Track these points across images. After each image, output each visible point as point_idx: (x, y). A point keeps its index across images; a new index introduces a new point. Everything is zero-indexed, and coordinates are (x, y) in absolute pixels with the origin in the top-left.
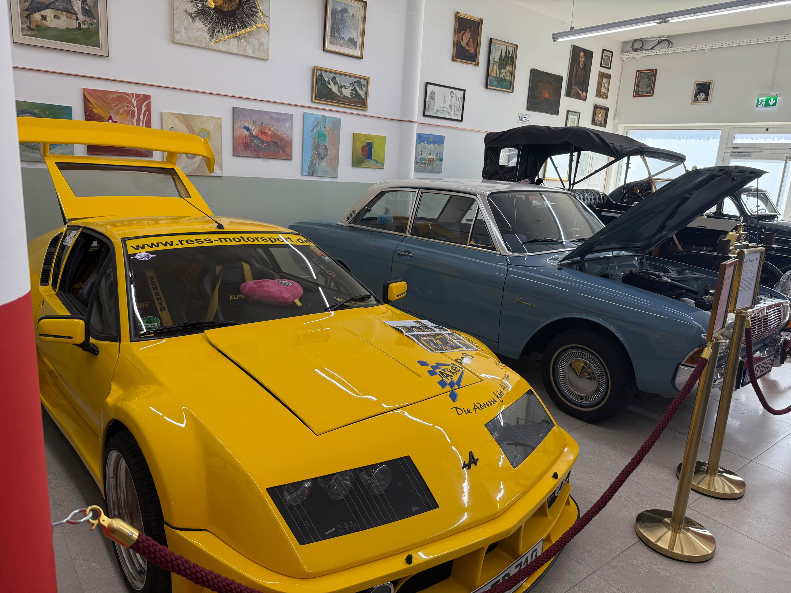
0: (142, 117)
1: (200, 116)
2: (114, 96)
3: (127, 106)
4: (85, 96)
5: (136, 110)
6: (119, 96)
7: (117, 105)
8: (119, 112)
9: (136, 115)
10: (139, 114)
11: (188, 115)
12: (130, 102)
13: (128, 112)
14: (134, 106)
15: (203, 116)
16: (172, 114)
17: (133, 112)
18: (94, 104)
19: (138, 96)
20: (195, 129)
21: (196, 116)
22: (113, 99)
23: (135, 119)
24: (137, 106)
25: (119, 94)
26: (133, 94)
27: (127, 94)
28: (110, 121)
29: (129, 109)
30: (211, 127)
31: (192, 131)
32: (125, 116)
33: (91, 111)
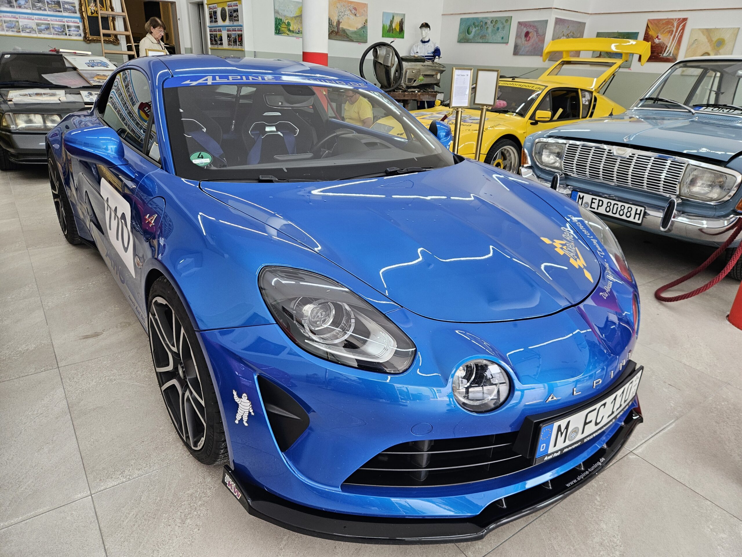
0: (677, 34)
1: (720, 29)
2: (664, 22)
3: (670, 28)
4: (647, 24)
5: (675, 30)
6: (667, 22)
7: (664, 27)
8: (664, 31)
9: (674, 33)
10: (676, 32)
11: (711, 29)
12: (673, 25)
13: (669, 32)
14: (674, 27)
15: (723, 28)
16: (699, 29)
17: (673, 31)
18: (651, 29)
19: (679, 19)
20: (713, 39)
21: (717, 29)
22: (663, 24)
23: (673, 36)
24: (677, 26)
25: (667, 20)
26: (676, 19)
27: (673, 19)
28: (657, 39)
29: (671, 29)
30: (727, 37)
31: (710, 40)
32: (667, 34)
33: (648, 33)
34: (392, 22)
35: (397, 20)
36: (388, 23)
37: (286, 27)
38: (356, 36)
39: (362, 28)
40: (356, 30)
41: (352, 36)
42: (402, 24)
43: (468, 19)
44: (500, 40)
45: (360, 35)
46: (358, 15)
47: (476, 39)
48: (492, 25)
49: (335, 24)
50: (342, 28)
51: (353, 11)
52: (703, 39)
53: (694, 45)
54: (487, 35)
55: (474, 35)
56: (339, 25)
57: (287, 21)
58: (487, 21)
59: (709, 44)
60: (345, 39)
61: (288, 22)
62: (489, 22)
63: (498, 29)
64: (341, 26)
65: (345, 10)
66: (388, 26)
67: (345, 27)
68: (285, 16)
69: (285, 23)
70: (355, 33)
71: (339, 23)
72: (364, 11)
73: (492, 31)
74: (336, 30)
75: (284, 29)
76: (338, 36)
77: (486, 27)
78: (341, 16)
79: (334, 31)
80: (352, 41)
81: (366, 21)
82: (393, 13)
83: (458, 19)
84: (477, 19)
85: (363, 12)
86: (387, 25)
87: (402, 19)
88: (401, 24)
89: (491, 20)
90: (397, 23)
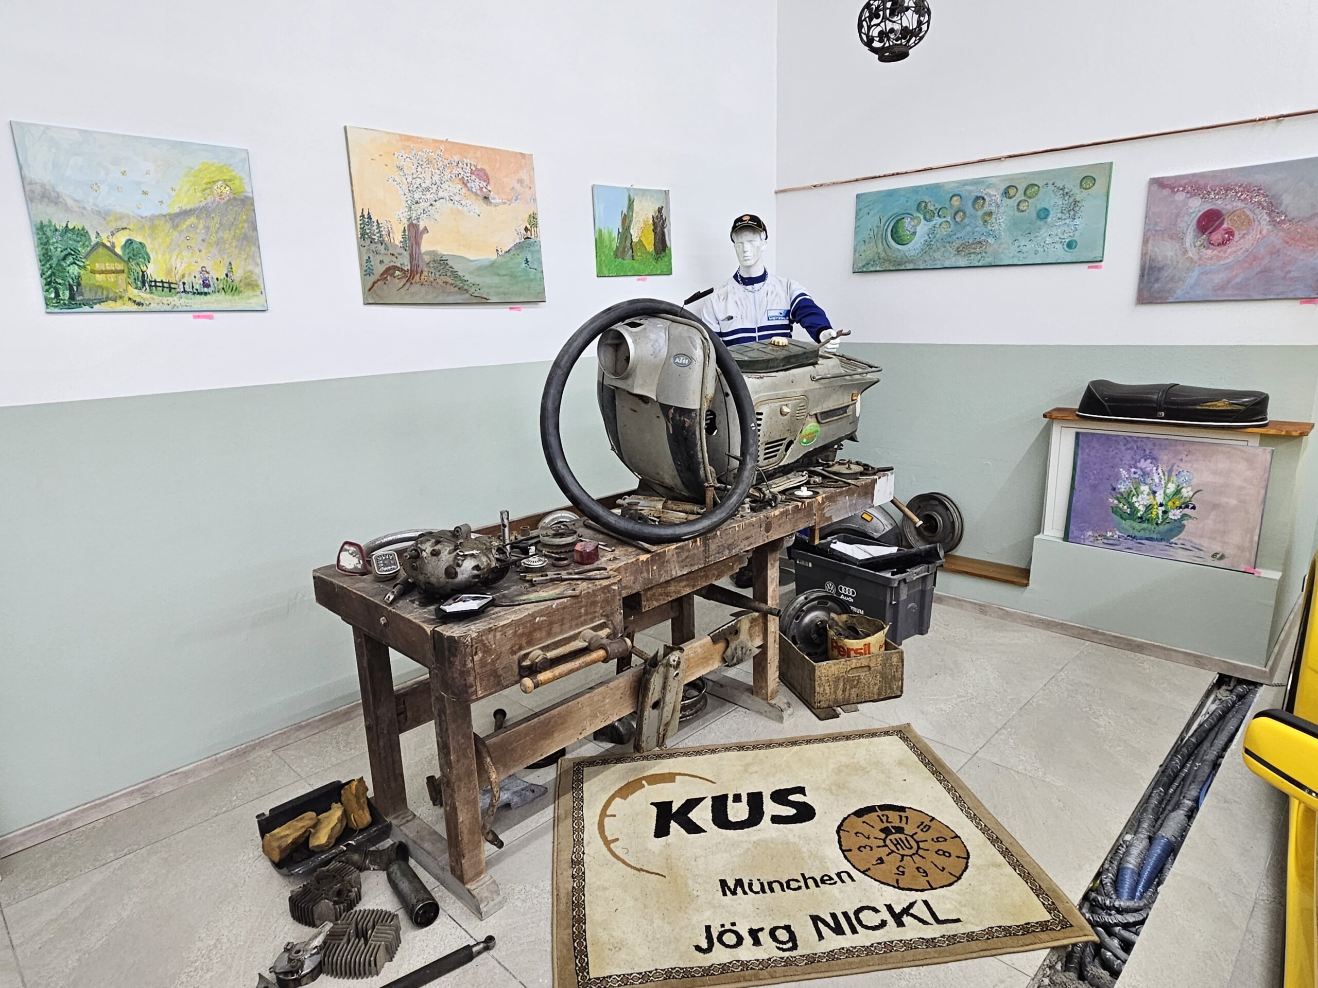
34: (626, 220)
35: (644, 213)
36: (616, 226)
37: (120, 267)
38: (496, 280)
39: (519, 247)
40: (494, 257)
41: (477, 280)
42: (663, 227)
43: (891, 193)
44: (1060, 253)
45: (513, 276)
46: (495, 198)
47: (938, 255)
48: (1013, 202)
49: (397, 238)
50: (434, 253)
51: (476, 184)
54: (991, 240)
55: (928, 244)
56: (418, 244)
57: (120, 241)
58: (982, 191)
60: (450, 299)
61: (130, 242)
62: (995, 194)
63: (1043, 214)
64: (426, 245)
65: (436, 178)
66: (615, 234)
67: (444, 250)
68: (104, 215)
69: (111, 249)
70: (492, 268)
71: (414, 233)
72: (521, 181)
73: (1015, 224)
74: (404, 261)
75: (112, 278)
76: (415, 288)
77: (980, 213)
78: (423, 205)
79: (395, 268)
80: (482, 301)
81: (533, 218)
82: (628, 189)
83: (846, 199)
84: (933, 189)
85: (518, 186)
86: (610, 234)
87: (660, 210)
88: (659, 225)
89: (1003, 186)
90: (646, 222)
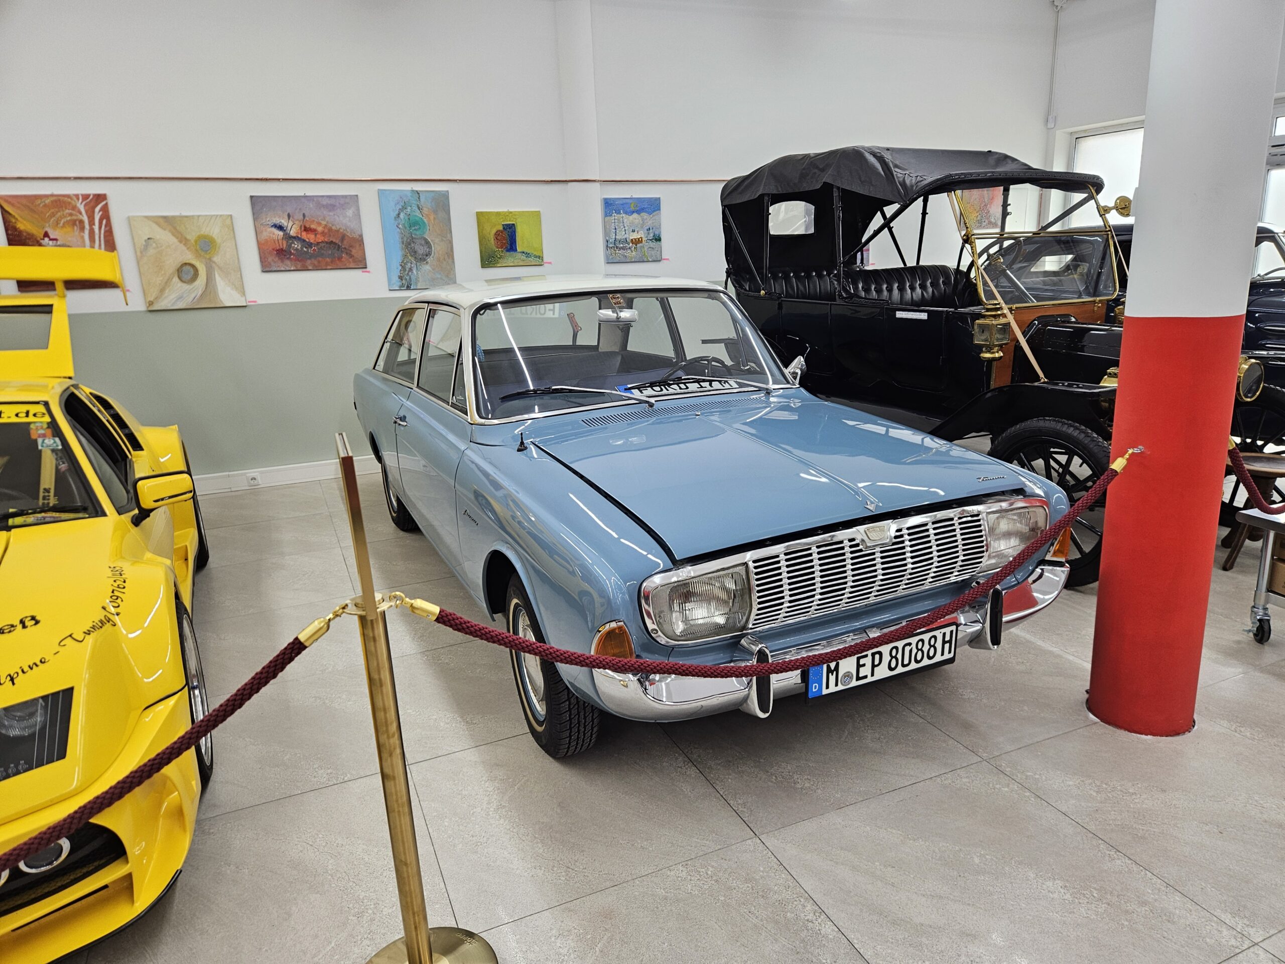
0: (96, 228)
1: (193, 216)
2: (48, 201)
3: (71, 215)
5: (85, 219)
6: (56, 201)
7: (53, 215)
8: (57, 224)
9: (87, 226)
10: (92, 223)
11: (174, 217)
12: (74, 208)
13: (73, 223)
14: (81, 213)
15: (199, 216)
16: (146, 217)
17: (81, 222)
18: (17, 216)
19: (86, 197)
20: (188, 237)
21: (187, 217)
22: (46, 206)
23: (87, 232)
24: (87, 212)
25: (54, 198)
26: (77, 196)
27: (68, 196)
28: (47, 239)
29: (74, 218)
30: (215, 231)
31: (183, 240)
32: (68, 229)
33: (15, 229)
52: (164, 236)
53: (151, 251)
59: (182, 247)
